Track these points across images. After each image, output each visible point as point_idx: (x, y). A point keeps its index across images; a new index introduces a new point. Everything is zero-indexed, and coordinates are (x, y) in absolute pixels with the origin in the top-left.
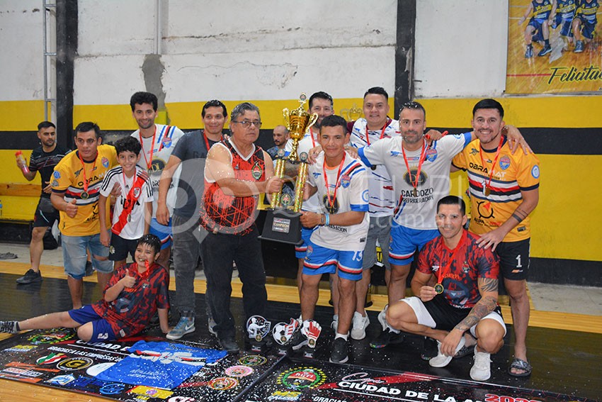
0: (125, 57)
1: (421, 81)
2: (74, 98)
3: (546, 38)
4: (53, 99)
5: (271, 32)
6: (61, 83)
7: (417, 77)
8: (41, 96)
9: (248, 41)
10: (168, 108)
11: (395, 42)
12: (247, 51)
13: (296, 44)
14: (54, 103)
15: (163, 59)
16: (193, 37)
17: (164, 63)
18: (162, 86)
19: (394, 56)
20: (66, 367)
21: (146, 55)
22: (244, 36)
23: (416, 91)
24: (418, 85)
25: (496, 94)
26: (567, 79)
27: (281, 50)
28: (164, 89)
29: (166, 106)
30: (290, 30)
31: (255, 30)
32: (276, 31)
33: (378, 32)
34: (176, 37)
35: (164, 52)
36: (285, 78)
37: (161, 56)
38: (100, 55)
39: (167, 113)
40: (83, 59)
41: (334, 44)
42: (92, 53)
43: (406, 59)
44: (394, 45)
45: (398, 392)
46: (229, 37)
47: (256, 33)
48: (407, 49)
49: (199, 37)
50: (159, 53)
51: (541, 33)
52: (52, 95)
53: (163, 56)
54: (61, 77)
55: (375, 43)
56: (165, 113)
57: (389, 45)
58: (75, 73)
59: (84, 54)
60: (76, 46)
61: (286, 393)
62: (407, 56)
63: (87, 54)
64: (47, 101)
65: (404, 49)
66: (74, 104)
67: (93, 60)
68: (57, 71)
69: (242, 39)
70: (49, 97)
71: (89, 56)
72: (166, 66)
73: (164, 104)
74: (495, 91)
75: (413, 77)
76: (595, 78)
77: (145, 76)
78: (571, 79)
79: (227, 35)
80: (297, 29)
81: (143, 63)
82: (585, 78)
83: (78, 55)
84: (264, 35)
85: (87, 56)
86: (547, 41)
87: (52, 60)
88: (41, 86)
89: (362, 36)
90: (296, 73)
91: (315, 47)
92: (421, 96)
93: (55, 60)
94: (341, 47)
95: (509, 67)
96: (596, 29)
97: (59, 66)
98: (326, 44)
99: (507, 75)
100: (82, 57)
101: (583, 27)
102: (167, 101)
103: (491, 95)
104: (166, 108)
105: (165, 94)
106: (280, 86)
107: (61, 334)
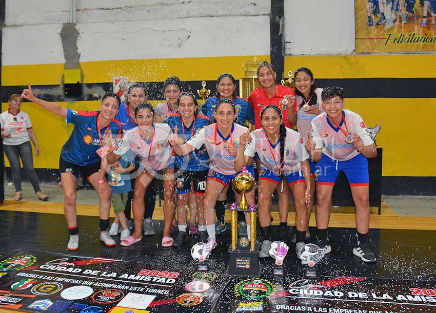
0: (47, 25)
1: (290, 43)
2: (2, 60)
3: (381, 12)
5: (167, 4)
7: (287, 39)
9: (148, 11)
10: (82, 66)
11: (269, 12)
12: (148, 19)
13: (188, 14)
15: (78, 27)
16: (103, 9)
17: (79, 29)
18: (77, 48)
19: (269, 24)
20: (40, 292)
21: (64, 24)
22: (146, 8)
23: (286, 50)
24: (288, 46)
25: (348, 53)
26: (398, 42)
27: (176, 19)
28: (78, 51)
29: (80, 64)
30: (183, 3)
31: (154, 3)
32: (172, 4)
33: (255, 4)
34: (88, 9)
35: (78, 21)
36: (181, 41)
37: (76, 24)
38: (24, 24)
39: (81, 70)
40: (10, 28)
41: (219, 13)
42: (17, 24)
43: (279, 25)
44: (268, 15)
45: (342, 294)
46: (132, 8)
47: (155, 5)
48: (280, 18)
49: (108, 9)
50: (74, 22)
51: (378, 7)
53: (78, 24)
55: (252, 13)
56: (80, 70)
57: (264, 15)
58: (3, 39)
59: (10, 25)
60: (4, 18)
61: (250, 304)
62: (280, 23)
63: (13, 24)
65: (277, 18)
66: (3, 65)
67: (18, 29)
69: (143, 10)
71: (15, 26)
72: (80, 32)
73: (79, 63)
74: (347, 50)
75: (284, 39)
76: (417, 41)
77: (62, 41)
78: (401, 42)
79: (131, 7)
80: (190, 2)
81: (61, 30)
82: (411, 42)
83: (5, 25)
84: (162, 7)
85: (13, 26)
86: (383, 14)
89: (242, 7)
90: (189, 36)
91: (205, 16)
92: (290, 54)
94: (226, 16)
95: (356, 32)
96: (415, 6)
98: (213, 14)
99: (356, 39)
100: (9, 27)
101: (406, 5)
102: (81, 60)
103: (343, 53)
104: (80, 66)
105: (80, 55)
106: (177, 47)
107: (23, 260)
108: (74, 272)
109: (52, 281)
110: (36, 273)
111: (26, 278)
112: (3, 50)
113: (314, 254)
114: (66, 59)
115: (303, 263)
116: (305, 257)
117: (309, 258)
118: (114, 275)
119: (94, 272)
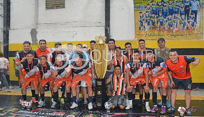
0: (25, 29)
1: (112, 36)
2: (9, 42)
3: (144, 25)
4: (2, 42)
5: (69, 22)
6: (5, 37)
9: (62, 25)
11: (105, 25)
12: (62, 28)
13: (76, 26)
14: (3, 43)
15: (37, 30)
16: (46, 24)
19: (105, 29)
21: (32, 29)
22: (61, 23)
25: (132, 40)
26: (149, 36)
27: (72, 27)
28: (37, 39)
30: (75, 22)
31: (64, 22)
32: (71, 22)
33: (100, 23)
34: (41, 24)
35: (37, 28)
36: (73, 35)
37: (36, 29)
38: (17, 29)
40: (12, 30)
41: (87, 26)
42: (15, 28)
43: (108, 30)
44: (104, 26)
46: (57, 24)
47: (65, 23)
48: (108, 27)
49: (48, 24)
50: (36, 28)
51: (142, 24)
53: (37, 29)
55: (99, 26)
56: (37, 45)
57: (103, 26)
58: (9, 34)
60: (10, 26)
62: (108, 29)
65: (107, 27)
67: (15, 30)
68: (4, 34)
69: (61, 24)
71: (14, 29)
72: (38, 32)
73: (37, 43)
75: (110, 35)
76: (156, 36)
77: (31, 35)
78: (150, 36)
79: (56, 23)
80: (77, 22)
81: (31, 31)
82: (154, 36)
83: (10, 29)
84: (67, 23)
85: (13, 29)
86: (144, 26)
87: (2, 30)
89: (95, 24)
90: (77, 34)
91: (82, 27)
93: (3, 30)
94: (89, 27)
96: (155, 24)
97: (4, 32)
98: (85, 26)
99: (135, 34)
101: (152, 23)
103: (131, 40)
106: (72, 37)
107: (13, 110)
108: (30, 113)
109: (22, 115)
110: (17, 113)
111: (13, 115)
112: (9, 38)
113: (109, 105)
114: (32, 41)
115: (106, 108)
116: (106, 106)
117: (108, 107)
118: (44, 113)
119: (37, 113)
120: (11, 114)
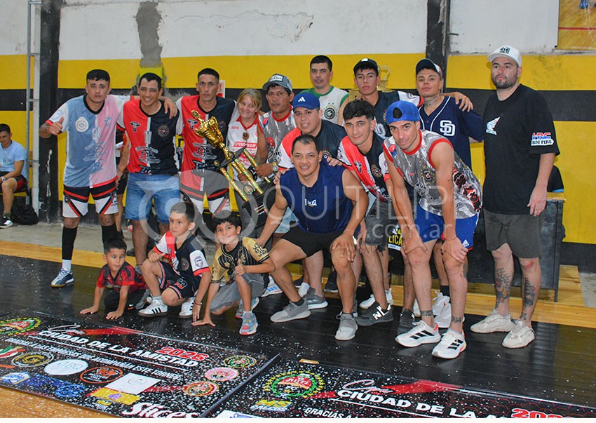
0: (118, 5)
1: (457, 35)
2: (60, 52)
4: (37, 54)
6: (46, 34)
7: (453, 29)
8: (24, 51)
10: (164, 63)
14: (38, 58)
15: (159, 8)
17: (161, 12)
18: (158, 38)
19: (426, 5)
20: (22, 362)
21: (141, 3)
23: (452, 46)
24: (453, 39)
25: (546, 51)
28: (160, 42)
29: (162, 60)
35: (160, 0)
36: (299, 30)
37: (157, 4)
38: (89, 3)
39: (163, 69)
40: (70, 8)
42: (81, 1)
43: (440, 7)
45: (408, 404)
50: (155, 1)
52: (36, 48)
53: (160, 4)
54: (46, 28)
56: (160, 69)
58: (61, 24)
59: (72, 2)
61: (274, 402)
62: (441, 5)
63: (76, 2)
64: (30, 55)
66: (60, 59)
67: (82, 9)
68: (42, 22)
70: (32, 51)
71: (78, 4)
72: (163, 15)
73: (160, 59)
74: (545, 47)
75: (448, 29)
77: (139, 27)
81: (137, 11)
83: (65, 3)
85: (75, 5)
87: (36, 9)
88: (24, 39)
90: (312, 23)
92: (458, 52)
93: (40, 9)
95: (561, 18)
97: (44, 15)
99: (559, 28)
100: (69, 6)
102: (163, 55)
103: (539, 52)
104: (162, 64)
105: (161, 48)
106: (293, 38)
107: (24, 324)
108: (78, 342)
110: (30, 340)
111: (14, 345)
112: (61, 39)
114: (142, 53)
118: (127, 349)
119: (103, 344)
120: (9, 340)
